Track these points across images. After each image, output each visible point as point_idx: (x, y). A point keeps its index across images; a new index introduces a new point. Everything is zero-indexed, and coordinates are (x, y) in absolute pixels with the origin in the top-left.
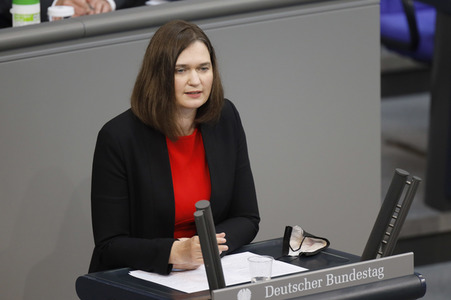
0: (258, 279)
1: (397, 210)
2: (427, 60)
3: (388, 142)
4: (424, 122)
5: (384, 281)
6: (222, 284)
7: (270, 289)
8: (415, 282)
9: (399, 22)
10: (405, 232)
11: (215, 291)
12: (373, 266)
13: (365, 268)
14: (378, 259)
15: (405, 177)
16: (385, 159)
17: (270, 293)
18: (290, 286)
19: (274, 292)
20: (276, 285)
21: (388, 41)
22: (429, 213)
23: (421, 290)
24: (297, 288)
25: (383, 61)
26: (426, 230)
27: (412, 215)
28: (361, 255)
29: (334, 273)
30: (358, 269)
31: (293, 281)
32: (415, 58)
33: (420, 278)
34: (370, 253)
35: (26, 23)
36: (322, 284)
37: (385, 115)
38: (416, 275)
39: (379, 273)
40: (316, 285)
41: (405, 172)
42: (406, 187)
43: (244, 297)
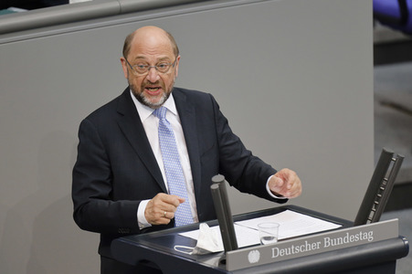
1: (384, 183)
5: (373, 243)
6: (235, 247)
7: (276, 250)
8: (400, 244)
11: (229, 253)
12: (363, 231)
13: (358, 231)
14: (369, 225)
15: (391, 155)
17: (276, 254)
18: (293, 247)
19: (280, 253)
20: (281, 247)
23: (403, 252)
24: (299, 250)
28: (353, 219)
29: (330, 236)
30: (351, 233)
31: (296, 244)
33: (404, 241)
34: (362, 219)
36: (321, 246)
37: (377, 79)
38: (400, 238)
39: (369, 237)
40: (315, 246)
41: (392, 151)
42: (392, 163)
43: (254, 257)
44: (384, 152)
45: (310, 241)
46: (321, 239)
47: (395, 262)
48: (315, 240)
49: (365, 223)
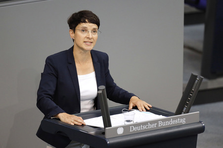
5: (185, 125)
6: (110, 125)
7: (132, 128)
8: (200, 125)
11: (107, 128)
12: (182, 117)
13: (177, 118)
17: (132, 130)
18: (141, 126)
19: (134, 129)
20: (135, 126)
23: (202, 130)
24: (145, 127)
28: (174, 112)
30: (174, 119)
33: (202, 124)
34: (179, 111)
36: (157, 125)
37: (185, 34)
38: (200, 122)
39: (183, 121)
40: (154, 126)
41: (197, 75)
42: (197, 81)
43: (120, 131)
44: (192, 75)
47: (197, 135)
48: (154, 122)
49: (181, 114)
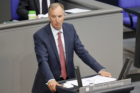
0: (90, 84)
1: (127, 68)
2: (135, 29)
3: (125, 50)
4: (134, 45)
5: (123, 86)
6: (82, 86)
7: (94, 87)
8: (131, 86)
9: (128, 19)
10: (129, 73)
11: (80, 88)
12: (121, 82)
13: (119, 82)
14: (122, 80)
15: (129, 59)
16: (124, 54)
19: (95, 88)
21: (125, 24)
22: (135, 68)
23: (132, 89)
24: (101, 87)
25: (124, 29)
26: (134, 73)
27: (131, 69)
31: (100, 86)
32: (132, 29)
35: (32, 19)
36: (108, 86)
37: (124, 43)
38: (132, 84)
39: (122, 84)
40: (106, 87)
41: (129, 58)
42: (129, 62)
43: (87, 89)
44: (127, 58)
45: (105, 85)
46: (108, 84)
47: (130, 91)
48: (106, 85)
49: (121, 80)
